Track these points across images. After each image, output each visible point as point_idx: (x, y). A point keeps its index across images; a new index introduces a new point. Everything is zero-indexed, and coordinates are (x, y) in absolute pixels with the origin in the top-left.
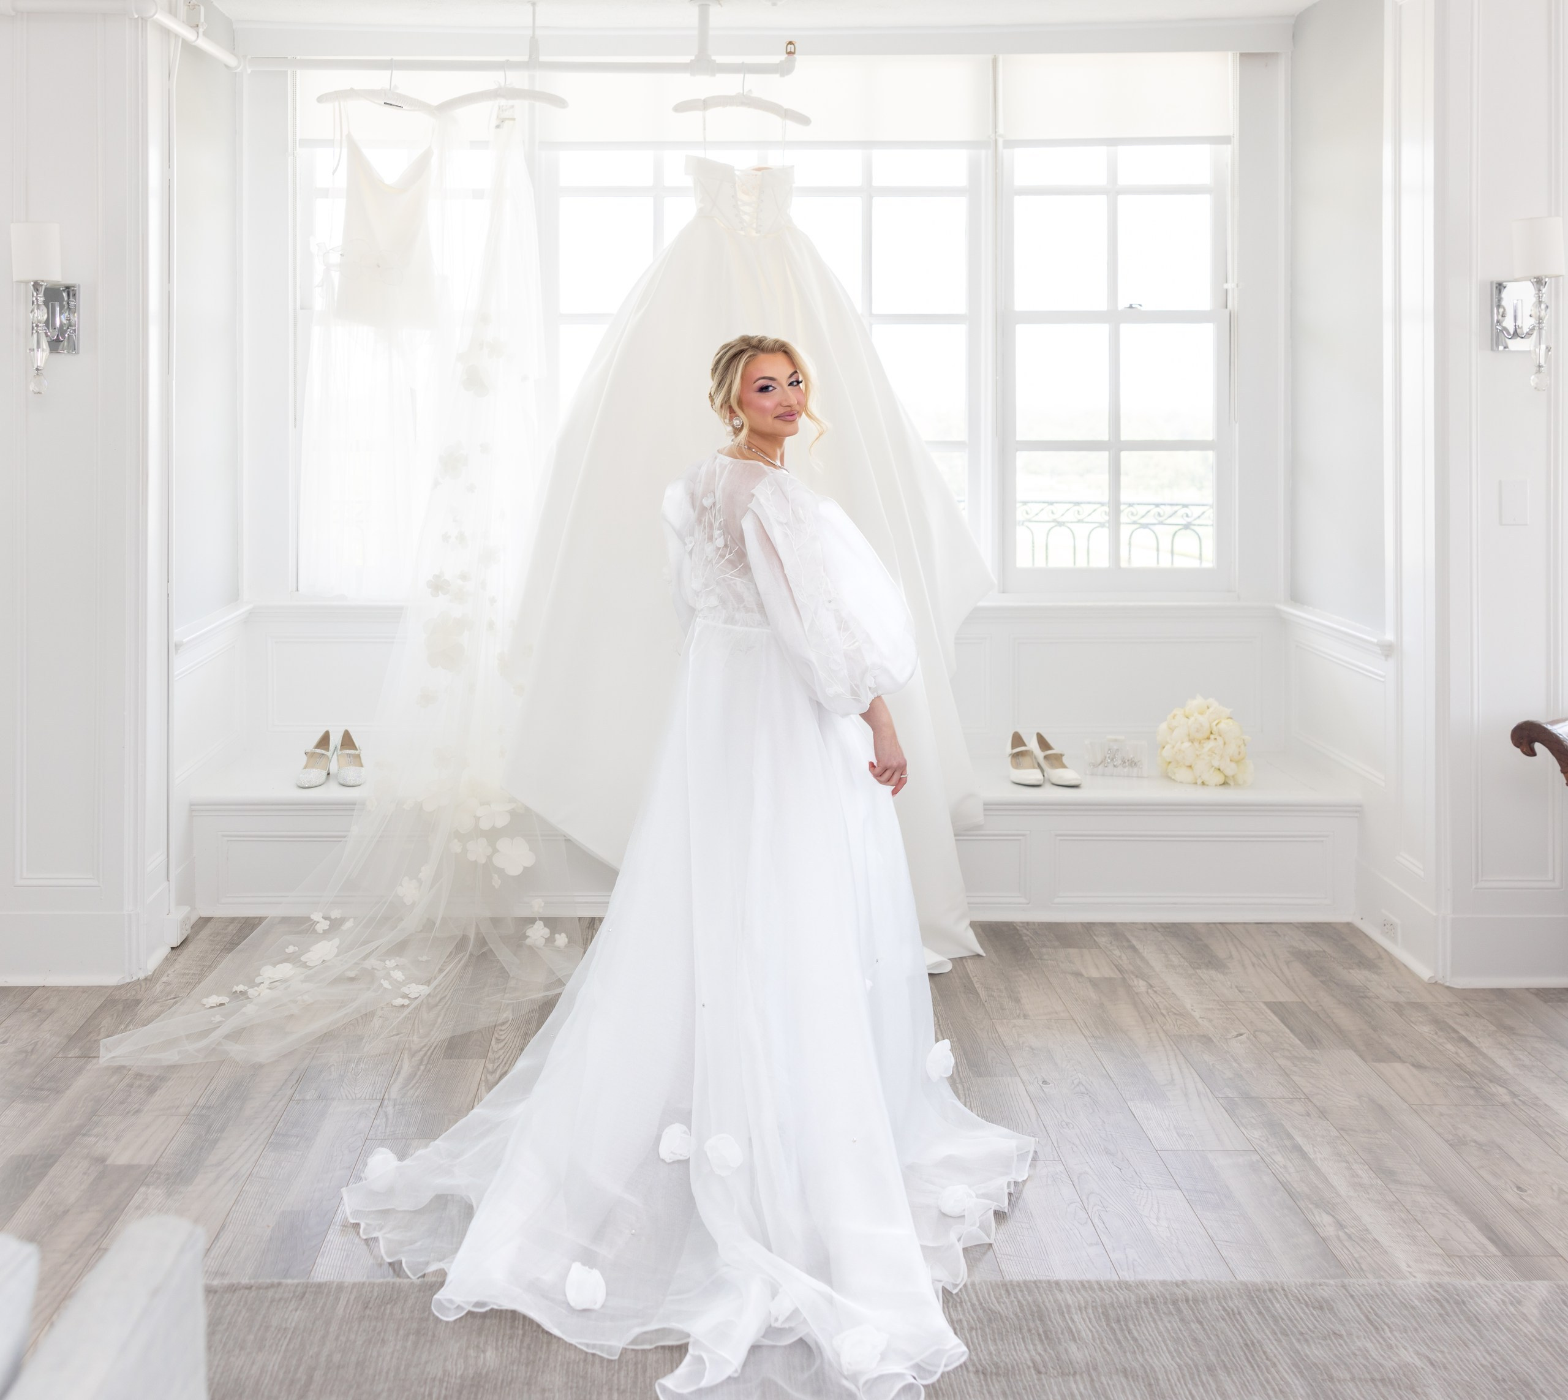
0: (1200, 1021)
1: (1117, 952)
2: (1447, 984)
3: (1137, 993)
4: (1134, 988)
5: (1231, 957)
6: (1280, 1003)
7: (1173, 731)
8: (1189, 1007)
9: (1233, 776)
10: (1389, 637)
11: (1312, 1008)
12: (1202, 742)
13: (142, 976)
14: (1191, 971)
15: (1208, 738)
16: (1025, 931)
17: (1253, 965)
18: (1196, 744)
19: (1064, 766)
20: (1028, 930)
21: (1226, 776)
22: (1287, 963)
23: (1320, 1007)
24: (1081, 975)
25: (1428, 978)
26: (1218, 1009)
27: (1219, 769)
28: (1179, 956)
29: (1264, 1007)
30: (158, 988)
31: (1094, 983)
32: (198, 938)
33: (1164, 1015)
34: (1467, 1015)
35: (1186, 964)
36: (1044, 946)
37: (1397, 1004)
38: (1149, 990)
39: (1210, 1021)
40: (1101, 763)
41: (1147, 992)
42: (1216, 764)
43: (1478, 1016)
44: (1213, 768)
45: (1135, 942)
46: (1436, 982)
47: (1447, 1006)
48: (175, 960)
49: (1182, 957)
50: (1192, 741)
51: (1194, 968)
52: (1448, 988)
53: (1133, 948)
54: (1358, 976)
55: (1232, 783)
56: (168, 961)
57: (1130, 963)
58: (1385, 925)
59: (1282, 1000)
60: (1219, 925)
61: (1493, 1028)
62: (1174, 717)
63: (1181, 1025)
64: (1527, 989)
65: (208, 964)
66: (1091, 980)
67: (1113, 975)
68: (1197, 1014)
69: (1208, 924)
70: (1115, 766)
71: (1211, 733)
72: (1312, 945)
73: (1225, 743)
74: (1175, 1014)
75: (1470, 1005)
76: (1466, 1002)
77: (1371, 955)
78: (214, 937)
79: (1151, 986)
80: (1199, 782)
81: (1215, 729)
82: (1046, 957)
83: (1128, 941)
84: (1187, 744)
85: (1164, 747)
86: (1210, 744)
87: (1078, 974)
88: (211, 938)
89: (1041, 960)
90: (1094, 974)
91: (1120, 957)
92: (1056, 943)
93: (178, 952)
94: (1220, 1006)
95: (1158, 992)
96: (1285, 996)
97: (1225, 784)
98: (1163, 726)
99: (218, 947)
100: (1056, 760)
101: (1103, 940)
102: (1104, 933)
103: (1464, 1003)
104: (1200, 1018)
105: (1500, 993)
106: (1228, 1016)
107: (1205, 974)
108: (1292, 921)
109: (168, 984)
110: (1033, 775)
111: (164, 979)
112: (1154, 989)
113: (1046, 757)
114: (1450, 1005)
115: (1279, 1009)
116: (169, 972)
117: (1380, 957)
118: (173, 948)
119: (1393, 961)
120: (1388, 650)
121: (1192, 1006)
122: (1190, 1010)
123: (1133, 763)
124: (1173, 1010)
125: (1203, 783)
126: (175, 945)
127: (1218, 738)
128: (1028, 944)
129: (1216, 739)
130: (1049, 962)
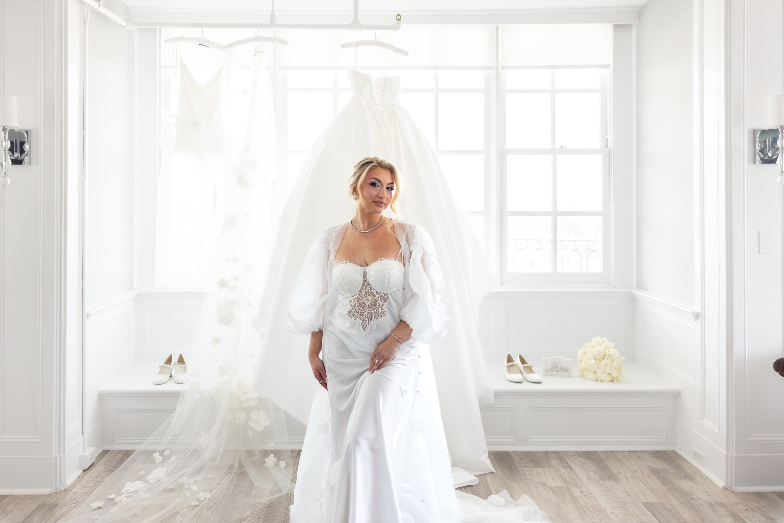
0: (610, 515)
1: (562, 470)
2: (733, 490)
3: (576, 497)
4: (574, 493)
5: (620, 473)
6: (650, 502)
7: (586, 354)
8: (603, 505)
9: (616, 377)
10: (698, 309)
11: (667, 507)
12: (601, 360)
13: (62, 489)
14: (601, 482)
15: (604, 358)
16: (515, 457)
17: (632, 478)
18: (598, 361)
19: (533, 372)
20: (516, 456)
21: (612, 377)
22: (649, 476)
23: (671, 505)
24: (546, 485)
25: (722, 487)
26: (619, 507)
27: (609, 374)
28: (594, 472)
29: (642, 506)
30: (70, 495)
31: (553, 490)
32: (99, 463)
33: (591, 512)
34: (748, 510)
35: (598, 477)
36: (525, 466)
37: (710, 503)
38: (582, 495)
39: (616, 515)
40: (550, 370)
41: (581, 496)
42: (608, 371)
43: (754, 511)
44: (606, 373)
45: (570, 464)
46: (726, 488)
47: (735, 504)
48: (84, 477)
49: (595, 473)
50: (595, 359)
51: (602, 480)
52: (733, 492)
53: (570, 467)
54: (686, 485)
55: (615, 381)
56: (80, 478)
57: (569, 477)
58: (695, 455)
59: (650, 501)
60: (610, 453)
61: (763, 519)
62: (586, 347)
63: (601, 518)
64: (774, 493)
65: (100, 480)
66: (550, 488)
67: (562, 485)
68: (608, 511)
69: (605, 452)
70: (557, 371)
71: (605, 356)
72: (659, 465)
73: (612, 361)
74: (597, 510)
75: (747, 503)
76: (744, 501)
77: (689, 471)
78: (107, 463)
79: (582, 492)
80: (599, 380)
81: (607, 354)
82: (527, 473)
83: (567, 463)
84: (593, 361)
85: (581, 362)
86: (604, 362)
87: (544, 485)
88: (106, 464)
89: (525, 475)
90: (552, 484)
91: (564, 473)
92: (531, 465)
93: (86, 472)
94: (620, 505)
95: (586, 496)
96: (651, 498)
97: (612, 381)
98: (581, 351)
99: (107, 469)
100: (529, 369)
101: (554, 462)
102: (554, 458)
103: (744, 502)
104: (611, 513)
105: (761, 495)
106: (625, 512)
107: (610, 484)
108: (646, 450)
109: (75, 493)
110: (518, 377)
111: (74, 490)
112: (584, 494)
113: (524, 367)
114: (737, 503)
115: (649, 506)
116: (78, 486)
117: (694, 472)
118: (84, 471)
119: (702, 475)
120: (697, 316)
121: (605, 505)
122: (605, 508)
123: (566, 370)
124: (595, 508)
125: (601, 381)
126: (85, 469)
127: (609, 358)
128: (517, 466)
129: (607, 359)
130: (529, 476)
